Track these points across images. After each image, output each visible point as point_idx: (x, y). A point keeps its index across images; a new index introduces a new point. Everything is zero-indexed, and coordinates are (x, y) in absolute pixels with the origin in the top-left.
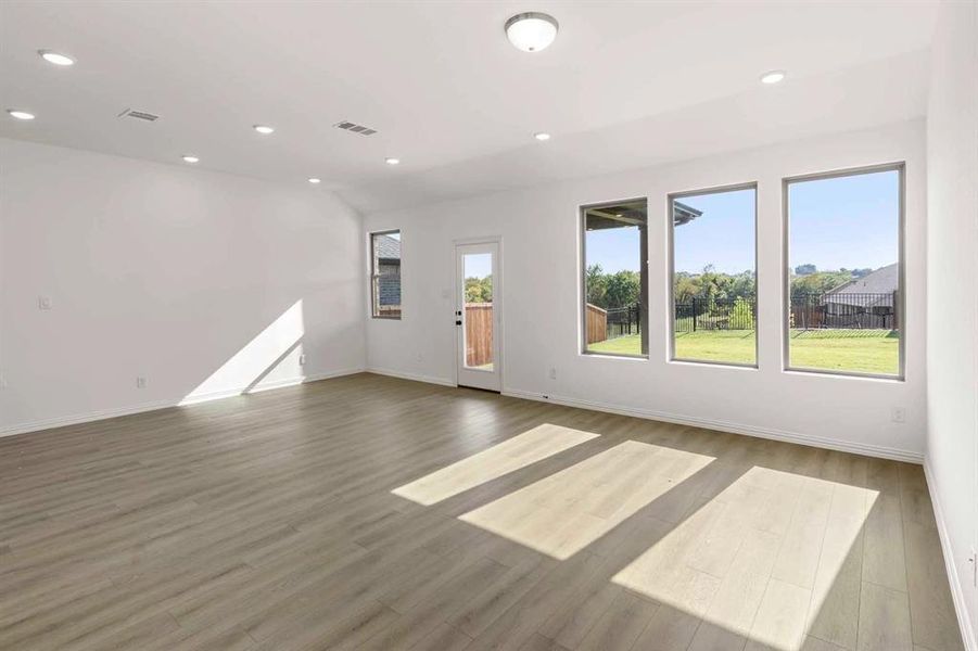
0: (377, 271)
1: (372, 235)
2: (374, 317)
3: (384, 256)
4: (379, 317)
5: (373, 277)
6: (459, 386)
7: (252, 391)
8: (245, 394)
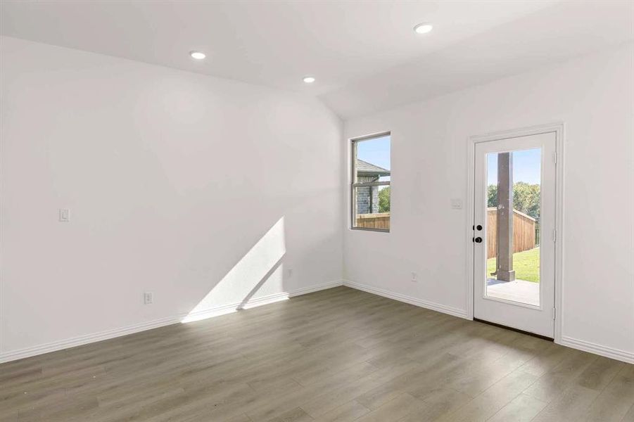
0: (356, 181)
1: (353, 141)
2: (352, 228)
3: (363, 169)
4: (358, 228)
5: (353, 186)
6: (475, 319)
7: (246, 307)
8: (240, 309)
